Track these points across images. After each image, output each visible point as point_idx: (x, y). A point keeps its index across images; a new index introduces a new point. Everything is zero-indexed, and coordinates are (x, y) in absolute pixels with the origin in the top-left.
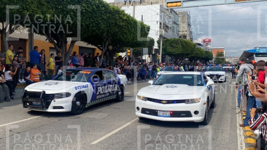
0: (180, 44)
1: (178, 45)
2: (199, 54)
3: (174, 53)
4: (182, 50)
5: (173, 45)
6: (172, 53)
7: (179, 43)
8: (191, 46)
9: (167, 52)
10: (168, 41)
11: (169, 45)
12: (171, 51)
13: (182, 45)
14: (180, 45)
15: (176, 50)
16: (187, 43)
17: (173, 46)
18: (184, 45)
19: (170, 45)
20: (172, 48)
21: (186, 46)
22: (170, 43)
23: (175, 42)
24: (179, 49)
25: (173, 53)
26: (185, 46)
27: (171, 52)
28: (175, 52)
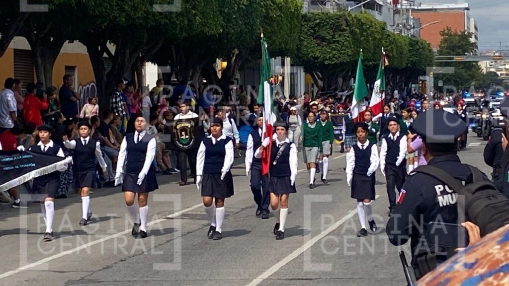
0: (344, 30)
1: (340, 35)
2: (393, 56)
3: (326, 63)
4: (352, 51)
5: (323, 33)
6: (320, 60)
7: (344, 27)
8: (373, 32)
9: (306, 59)
10: (306, 21)
11: (309, 36)
12: (318, 54)
13: (352, 33)
14: (346, 34)
15: (334, 52)
16: (363, 24)
17: (323, 39)
18: (355, 34)
19: (312, 35)
20: (319, 45)
21: (362, 35)
22: (312, 28)
23: (328, 23)
24: (344, 48)
25: (323, 62)
26: (359, 36)
27: (317, 58)
28: (330, 59)
